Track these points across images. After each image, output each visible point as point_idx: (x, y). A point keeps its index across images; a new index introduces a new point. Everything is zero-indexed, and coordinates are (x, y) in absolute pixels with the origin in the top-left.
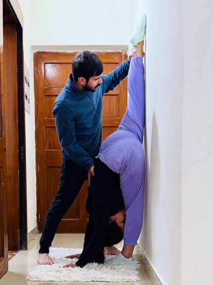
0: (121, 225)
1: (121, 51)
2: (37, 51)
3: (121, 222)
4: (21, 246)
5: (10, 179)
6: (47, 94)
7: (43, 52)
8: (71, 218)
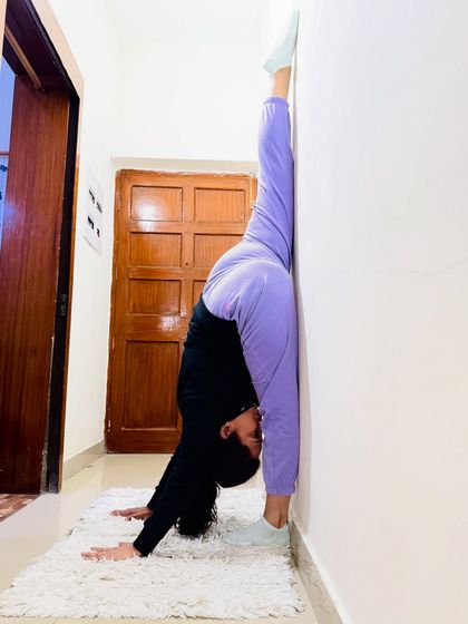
0: (249, 441)
1: (247, 173)
2: (119, 168)
3: (250, 435)
4: (48, 483)
5: (35, 352)
6: (134, 230)
7: (130, 170)
8: (162, 426)
